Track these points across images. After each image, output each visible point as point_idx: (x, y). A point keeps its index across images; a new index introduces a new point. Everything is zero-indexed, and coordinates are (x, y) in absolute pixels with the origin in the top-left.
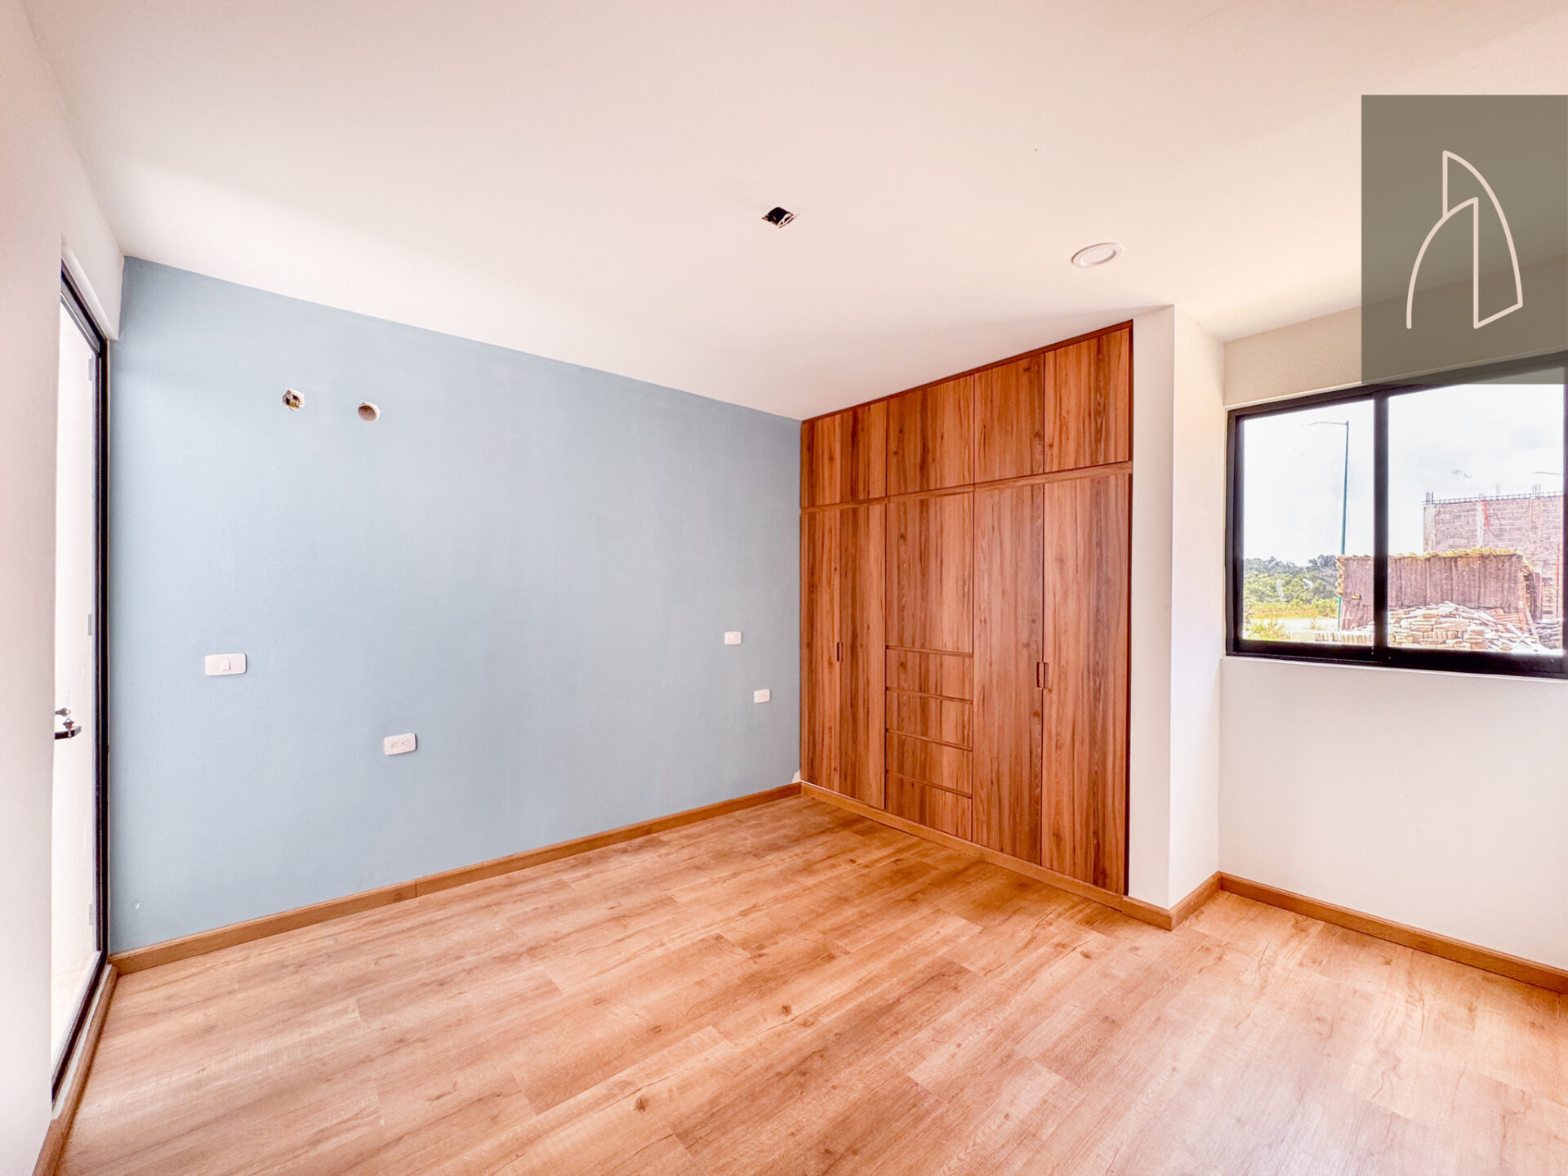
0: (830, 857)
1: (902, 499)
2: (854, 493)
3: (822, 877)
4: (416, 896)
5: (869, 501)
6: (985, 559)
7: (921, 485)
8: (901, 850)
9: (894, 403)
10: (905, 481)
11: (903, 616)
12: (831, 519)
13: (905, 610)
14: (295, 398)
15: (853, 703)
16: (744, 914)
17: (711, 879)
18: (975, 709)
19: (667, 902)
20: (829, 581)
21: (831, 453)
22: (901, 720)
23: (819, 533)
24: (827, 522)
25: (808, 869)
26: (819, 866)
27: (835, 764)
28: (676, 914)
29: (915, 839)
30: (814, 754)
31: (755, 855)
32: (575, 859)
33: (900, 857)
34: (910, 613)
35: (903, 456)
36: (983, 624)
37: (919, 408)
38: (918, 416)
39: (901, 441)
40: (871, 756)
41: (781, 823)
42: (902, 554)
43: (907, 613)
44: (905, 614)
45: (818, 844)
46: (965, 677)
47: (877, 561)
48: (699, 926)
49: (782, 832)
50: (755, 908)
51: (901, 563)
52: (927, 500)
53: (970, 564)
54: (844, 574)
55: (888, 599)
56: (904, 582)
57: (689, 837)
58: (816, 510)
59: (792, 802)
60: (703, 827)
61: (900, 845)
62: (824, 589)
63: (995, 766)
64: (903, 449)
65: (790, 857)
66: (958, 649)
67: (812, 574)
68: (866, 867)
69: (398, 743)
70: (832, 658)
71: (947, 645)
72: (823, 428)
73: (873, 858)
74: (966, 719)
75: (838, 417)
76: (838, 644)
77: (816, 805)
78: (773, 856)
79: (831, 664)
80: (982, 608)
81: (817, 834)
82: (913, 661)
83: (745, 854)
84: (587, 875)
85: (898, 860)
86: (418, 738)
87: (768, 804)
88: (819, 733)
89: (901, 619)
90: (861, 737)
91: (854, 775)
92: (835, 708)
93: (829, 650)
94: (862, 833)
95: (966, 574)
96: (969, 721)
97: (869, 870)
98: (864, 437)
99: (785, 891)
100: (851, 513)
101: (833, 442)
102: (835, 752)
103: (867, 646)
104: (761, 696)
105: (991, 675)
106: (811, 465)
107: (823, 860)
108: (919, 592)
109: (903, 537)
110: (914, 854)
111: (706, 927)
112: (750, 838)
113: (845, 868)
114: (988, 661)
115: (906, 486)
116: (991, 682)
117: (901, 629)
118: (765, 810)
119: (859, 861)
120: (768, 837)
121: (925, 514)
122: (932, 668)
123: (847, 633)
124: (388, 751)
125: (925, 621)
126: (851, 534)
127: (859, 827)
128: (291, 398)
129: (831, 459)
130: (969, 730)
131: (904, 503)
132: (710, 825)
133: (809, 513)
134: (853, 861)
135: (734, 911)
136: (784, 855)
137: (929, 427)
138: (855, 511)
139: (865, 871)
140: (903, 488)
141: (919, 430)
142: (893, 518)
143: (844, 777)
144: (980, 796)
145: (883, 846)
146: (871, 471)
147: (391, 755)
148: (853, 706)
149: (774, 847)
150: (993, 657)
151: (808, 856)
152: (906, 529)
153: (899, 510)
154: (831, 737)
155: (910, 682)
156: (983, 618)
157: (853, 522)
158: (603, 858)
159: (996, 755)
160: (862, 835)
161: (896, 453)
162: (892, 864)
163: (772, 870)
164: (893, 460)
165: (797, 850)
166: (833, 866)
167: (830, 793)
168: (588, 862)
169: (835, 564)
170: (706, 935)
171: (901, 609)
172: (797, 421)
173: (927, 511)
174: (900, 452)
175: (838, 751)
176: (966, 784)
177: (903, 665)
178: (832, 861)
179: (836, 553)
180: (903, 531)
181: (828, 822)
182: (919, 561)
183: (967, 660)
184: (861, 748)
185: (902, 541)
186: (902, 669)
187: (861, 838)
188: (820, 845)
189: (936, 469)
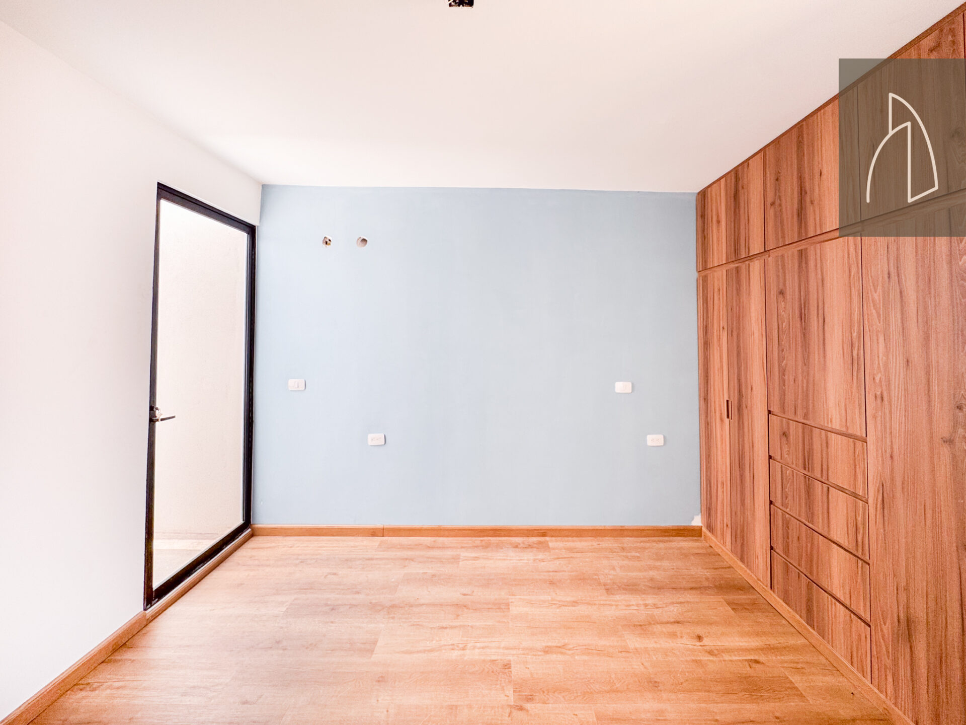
0: (678, 622)
1: (779, 252)
2: (736, 251)
3: (650, 643)
4: (383, 536)
5: (750, 258)
6: (879, 316)
7: (799, 233)
8: (770, 649)
9: (770, 153)
10: (783, 233)
11: (784, 381)
12: (719, 278)
13: (786, 373)
14: (330, 240)
15: (740, 462)
16: (547, 650)
17: (553, 600)
18: (872, 511)
19: (502, 607)
20: (719, 339)
21: (718, 216)
22: (785, 496)
23: (710, 295)
24: (716, 285)
25: (643, 627)
26: (658, 628)
27: (727, 520)
28: (499, 622)
29: (801, 641)
30: (711, 504)
31: (607, 590)
32: (482, 541)
33: (762, 658)
34: (792, 378)
35: (780, 205)
36: (879, 400)
37: (794, 149)
38: (795, 156)
39: (777, 189)
40: (757, 524)
41: (658, 563)
42: (781, 311)
43: (789, 378)
44: (786, 377)
45: (674, 600)
46: (857, 463)
47: (758, 320)
48: (503, 645)
49: (652, 573)
50: (561, 649)
51: (780, 323)
52: (806, 249)
53: (859, 323)
54: (730, 333)
55: (768, 360)
56: (784, 343)
57: (570, 550)
58: (708, 272)
59: (685, 544)
60: (589, 544)
61: (773, 641)
62: (715, 348)
63: (903, 598)
64: (780, 197)
65: (637, 605)
66: (847, 428)
67: (706, 333)
68: (710, 653)
69: (375, 438)
70: (723, 415)
71: (834, 421)
72: (713, 193)
73: (727, 644)
74: (860, 519)
75: (723, 181)
76: (727, 401)
77: (711, 554)
78: (623, 597)
79: (722, 420)
80: (877, 381)
81: (685, 589)
82: (795, 430)
83: (600, 584)
84: (476, 557)
85: (757, 662)
86: (386, 437)
87: (661, 538)
88: (714, 484)
89: (783, 382)
90: (748, 501)
91: (743, 537)
92: (726, 463)
93: (720, 406)
94: (736, 606)
95: (855, 335)
96: (864, 524)
97: (711, 658)
98: (744, 194)
99: (603, 642)
100: (734, 272)
101: (720, 205)
102: (727, 510)
103: (751, 407)
104: (654, 440)
105: (892, 470)
106: (703, 231)
107: (668, 623)
108: (800, 356)
109: (782, 293)
110: (783, 662)
111: (507, 648)
112: (618, 569)
113: (687, 643)
114: (889, 451)
115: (783, 237)
116: (893, 479)
117: (783, 394)
118: (654, 544)
119: (706, 641)
120: (634, 574)
121: (804, 265)
122: (817, 446)
123: (734, 392)
124: (370, 443)
125: (807, 390)
126: (735, 292)
127: (742, 598)
128: (328, 240)
129: (718, 222)
130: (864, 534)
131: (783, 256)
132: (595, 544)
133: (703, 277)
134: (700, 638)
135: (541, 642)
136: (635, 600)
137: (806, 165)
138: (738, 270)
139: (706, 658)
140: (781, 240)
141: (795, 173)
142: (772, 274)
143: (735, 537)
144: (882, 630)
145: (748, 634)
146: (751, 228)
147: (372, 446)
148: (741, 466)
149: (631, 588)
150: (896, 447)
151: (656, 612)
152: (784, 284)
153: (777, 265)
154: (723, 492)
155: (791, 456)
156: (879, 393)
157: (736, 279)
158: (499, 546)
159: (903, 584)
160: (733, 609)
161: (773, 204)
162: (746, 663)
163: (610, 613)
164: (771, 212)
165: (650, 600)
166: (673, 635)
167: (724, 547)
168: (486, 547)
169: (723, 323)
170: (499, 657)
171: (783, 372)
172: (693, 193)
173: (806, 263)
174: (777, 202)
175: (729, 508)
176: (862, 604)
177: (785, 434)
178: (676, 628)
179: (723, 312)
180: (781, 286)
181: (707, 579)
182: (799, 319)
183: (859, 444)
184: (748, 513)
185: (781, 298)
186: (784, 439)
187: (732, 612)
188: (678, 603)
189: (814, 211)
